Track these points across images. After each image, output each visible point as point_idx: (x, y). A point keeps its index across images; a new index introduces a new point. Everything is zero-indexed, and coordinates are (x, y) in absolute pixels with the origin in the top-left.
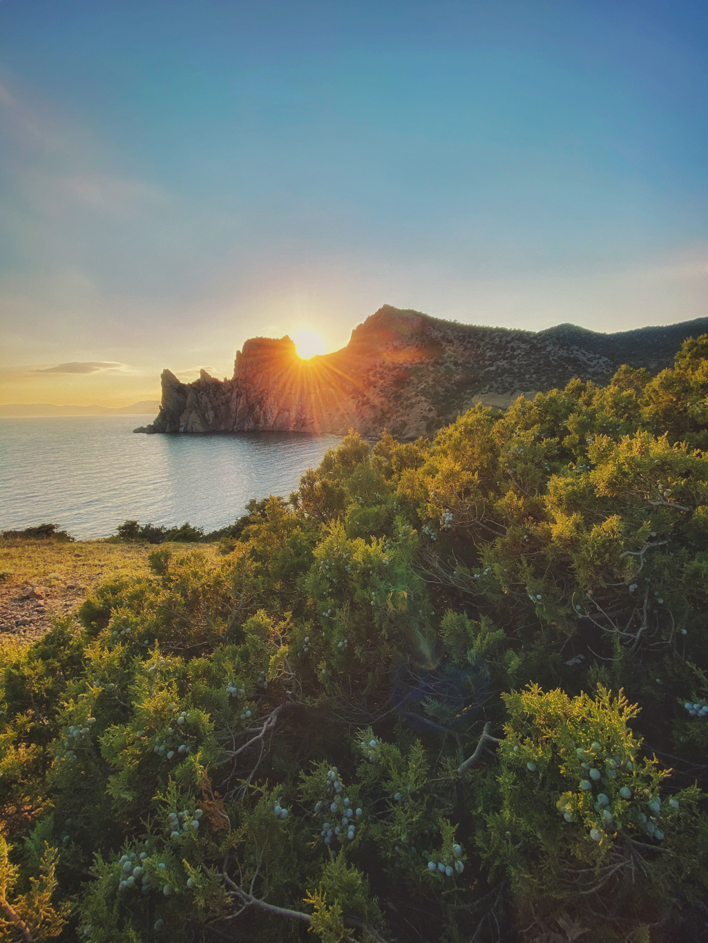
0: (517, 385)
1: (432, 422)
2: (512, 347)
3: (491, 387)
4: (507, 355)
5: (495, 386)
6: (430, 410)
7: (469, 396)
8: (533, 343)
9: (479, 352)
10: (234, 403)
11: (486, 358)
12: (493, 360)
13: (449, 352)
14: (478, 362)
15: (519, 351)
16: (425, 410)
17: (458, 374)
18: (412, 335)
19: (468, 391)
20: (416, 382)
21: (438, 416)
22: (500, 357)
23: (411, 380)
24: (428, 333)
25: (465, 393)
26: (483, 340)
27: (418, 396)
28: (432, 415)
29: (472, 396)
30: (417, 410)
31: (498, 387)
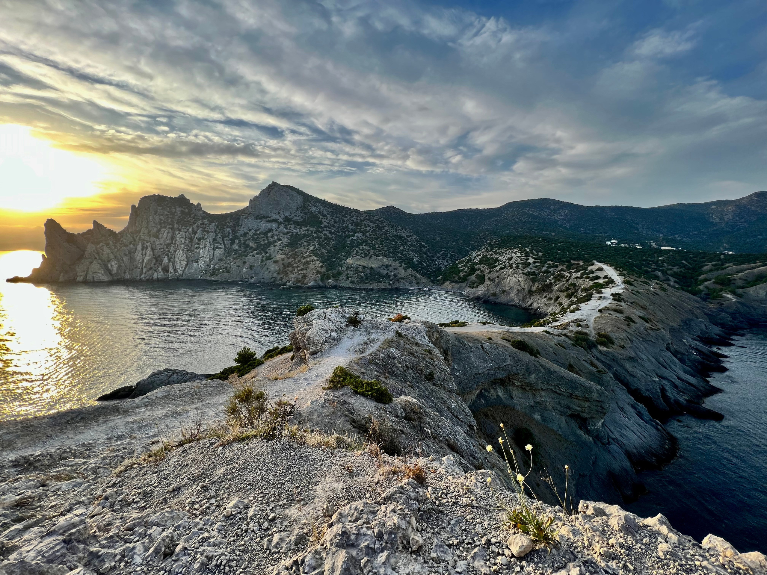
0: (372, 252)
1: (324, 275)
2: (365, 225)
3: (357, 252)
4: (363, 230)
5: (360, 251)
6: (322, 267)
7: (345, 258)
9: (344, 225)
11: (350, 230)
12: (355, 232)
13: (325, 223)
14: (344, 232)
15: (369, 228)
16: (318, 267)
17: (333, 240)
18: (297, 208)
19: (343, 254)
20: (306, 244)
21: (327, 271)
22: (358, 230)
23: (302, 243)
24: (309, 208)
25: (341, 255)
26: (346, 217)
27: (311, 256)
28: (324, 270)
29: (347, 258)
30: (311, 266)
31: (362, 253)
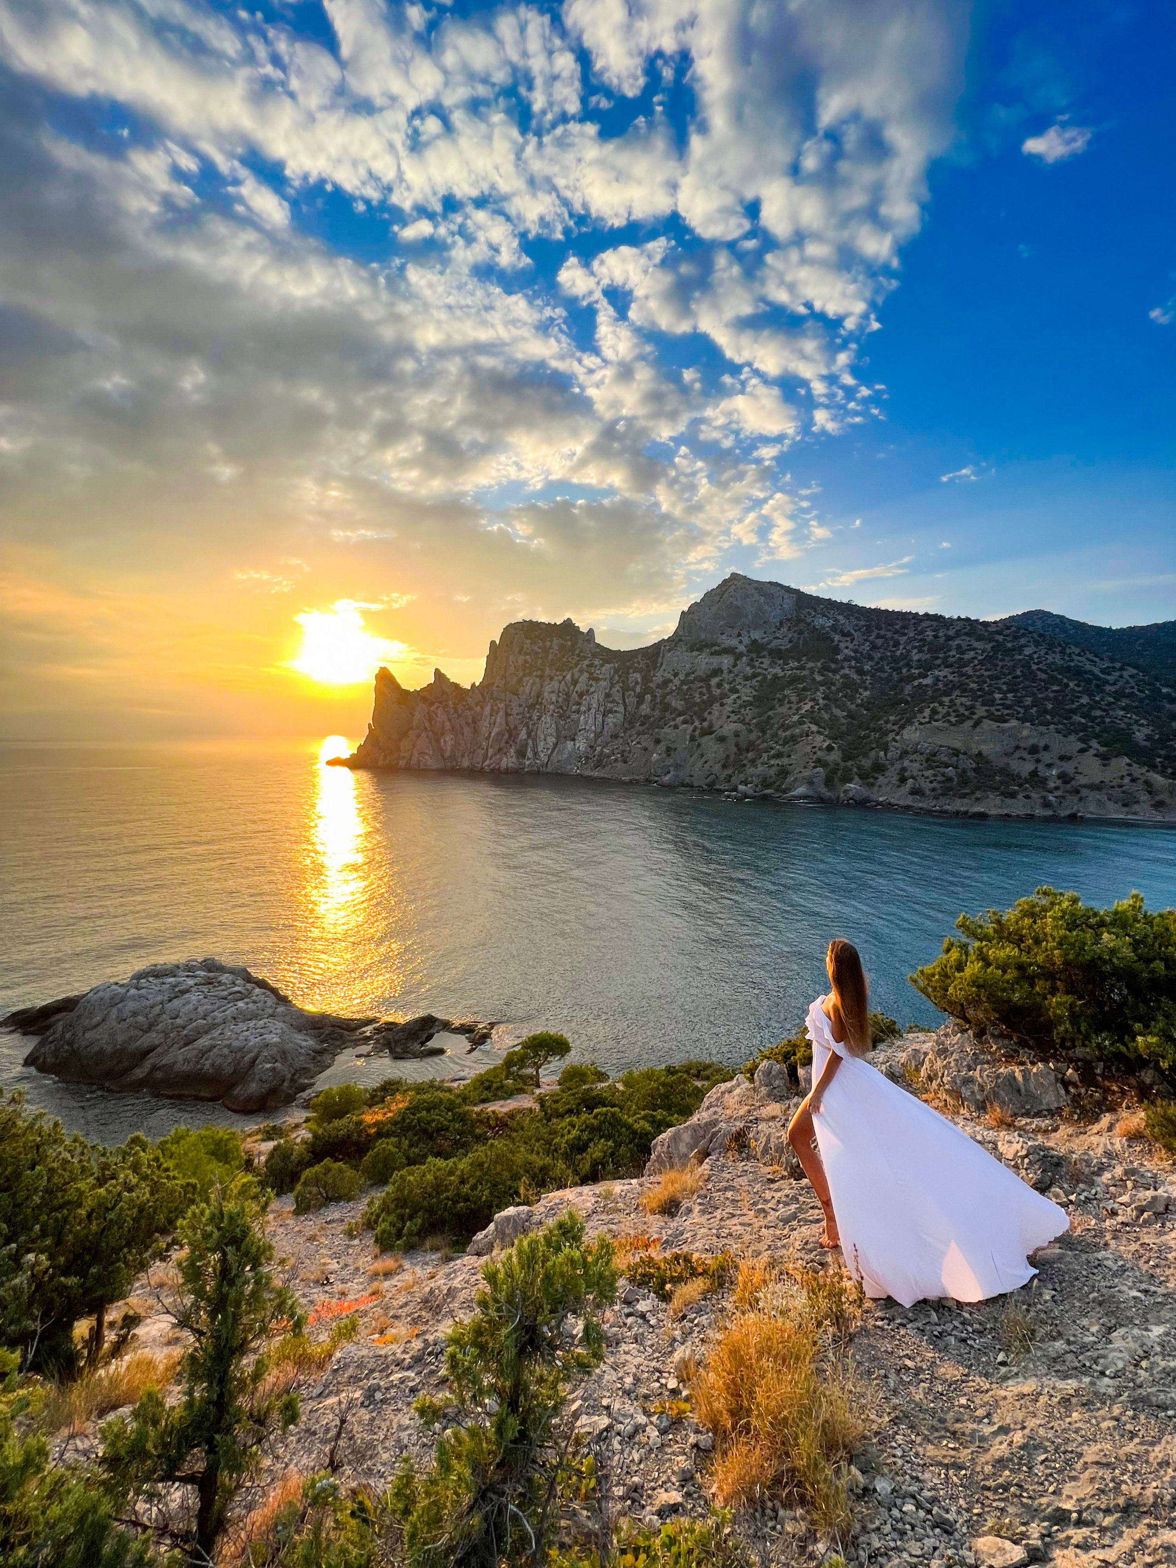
0: (981, 711)
1: (834, 771)
2: (959, 647)
3: (934, 712)
4: (951, 660)
5: (942, 711)
6: (830, 749)
7: (896, 727)
8: (997, 641)
9: (898, 653)
10: (486, 724)
11: (914, 664)
12: (926, 667)
13: (846, 651)
14: (898, 670)
15: (972, 654)
16: (820, 749)
17: (866, 689)
18: (781, 623)
19: (892, 718)
20: (794, 699)
21: (846, 758)
22: (938, 662)
23: (785, 696)
24: (809, 620)
25: (887, 722)
26: (905, 634)
27: (804, 723)
28: (835, 757)
29: (902, 727)
30: (803, 747)
31: (948, 714)
